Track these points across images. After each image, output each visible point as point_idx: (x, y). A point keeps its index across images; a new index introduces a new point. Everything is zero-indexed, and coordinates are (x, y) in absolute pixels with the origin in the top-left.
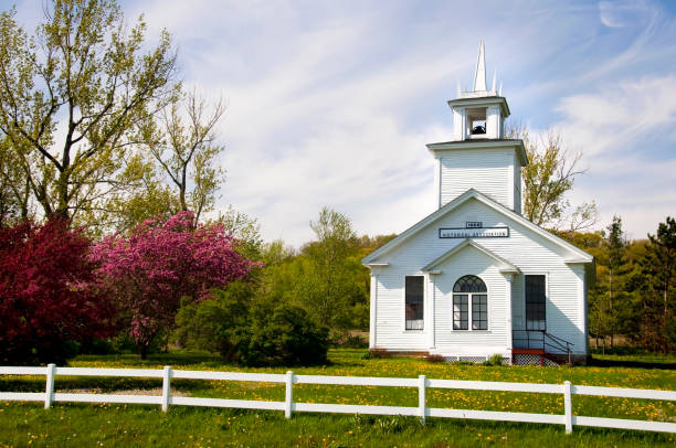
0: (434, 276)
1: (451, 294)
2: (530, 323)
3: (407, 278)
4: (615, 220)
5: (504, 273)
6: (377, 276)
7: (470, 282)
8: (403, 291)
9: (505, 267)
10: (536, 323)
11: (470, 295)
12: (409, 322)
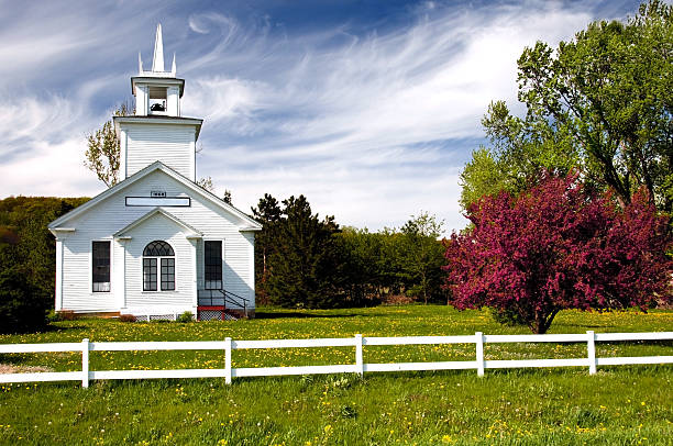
0: (124, 241)
1: (141, 258)
2: (208, 283)
3: (94, 242)
4: (226, 193)
5: (189, 239)
6: (63, 241)
7: (159, 247)
8: (90, 256)
9: (192, 233)
10: (213, 283)
11: (159, 259)
12: (96, 284)
